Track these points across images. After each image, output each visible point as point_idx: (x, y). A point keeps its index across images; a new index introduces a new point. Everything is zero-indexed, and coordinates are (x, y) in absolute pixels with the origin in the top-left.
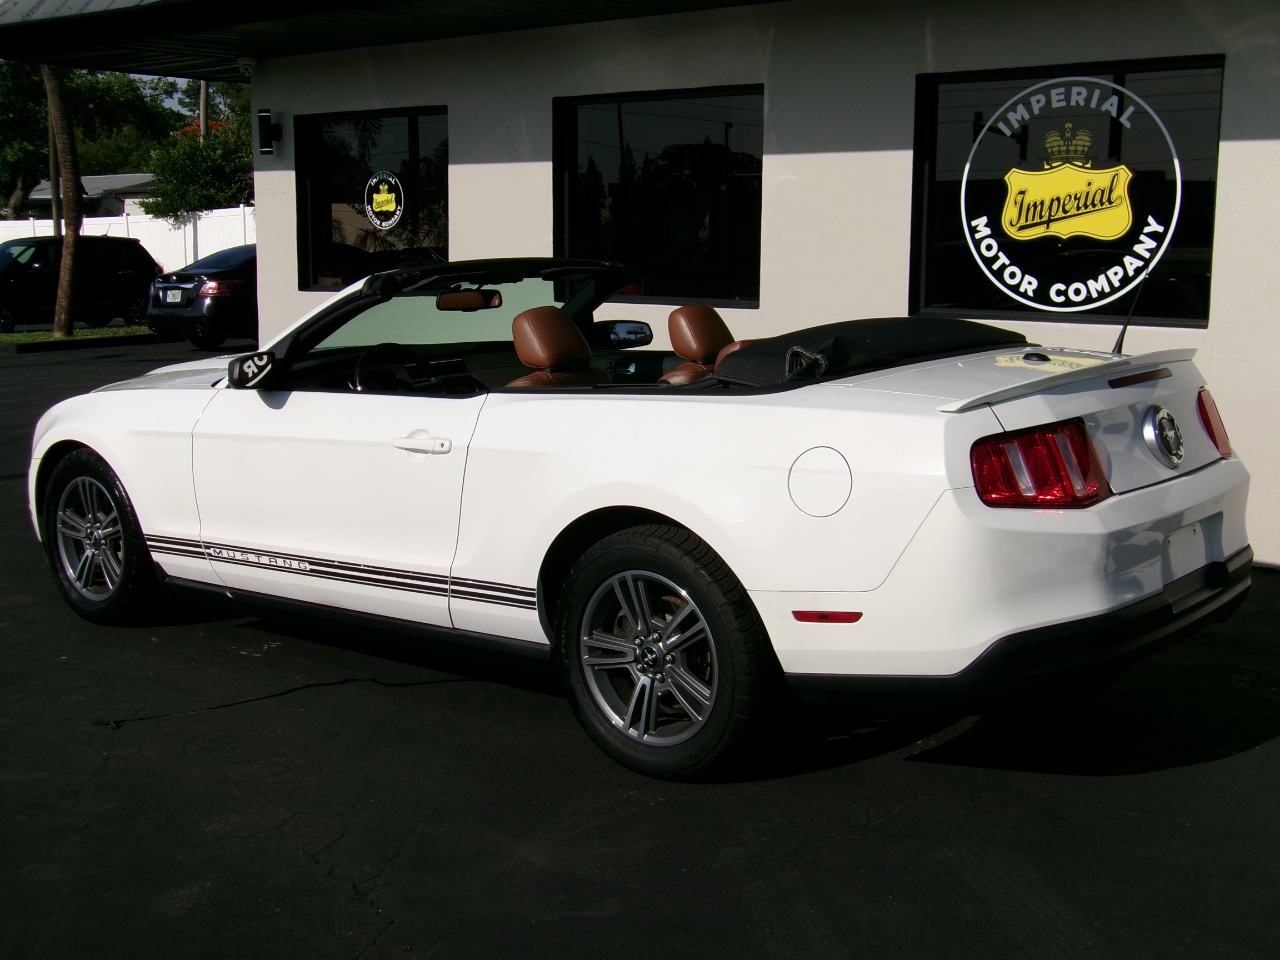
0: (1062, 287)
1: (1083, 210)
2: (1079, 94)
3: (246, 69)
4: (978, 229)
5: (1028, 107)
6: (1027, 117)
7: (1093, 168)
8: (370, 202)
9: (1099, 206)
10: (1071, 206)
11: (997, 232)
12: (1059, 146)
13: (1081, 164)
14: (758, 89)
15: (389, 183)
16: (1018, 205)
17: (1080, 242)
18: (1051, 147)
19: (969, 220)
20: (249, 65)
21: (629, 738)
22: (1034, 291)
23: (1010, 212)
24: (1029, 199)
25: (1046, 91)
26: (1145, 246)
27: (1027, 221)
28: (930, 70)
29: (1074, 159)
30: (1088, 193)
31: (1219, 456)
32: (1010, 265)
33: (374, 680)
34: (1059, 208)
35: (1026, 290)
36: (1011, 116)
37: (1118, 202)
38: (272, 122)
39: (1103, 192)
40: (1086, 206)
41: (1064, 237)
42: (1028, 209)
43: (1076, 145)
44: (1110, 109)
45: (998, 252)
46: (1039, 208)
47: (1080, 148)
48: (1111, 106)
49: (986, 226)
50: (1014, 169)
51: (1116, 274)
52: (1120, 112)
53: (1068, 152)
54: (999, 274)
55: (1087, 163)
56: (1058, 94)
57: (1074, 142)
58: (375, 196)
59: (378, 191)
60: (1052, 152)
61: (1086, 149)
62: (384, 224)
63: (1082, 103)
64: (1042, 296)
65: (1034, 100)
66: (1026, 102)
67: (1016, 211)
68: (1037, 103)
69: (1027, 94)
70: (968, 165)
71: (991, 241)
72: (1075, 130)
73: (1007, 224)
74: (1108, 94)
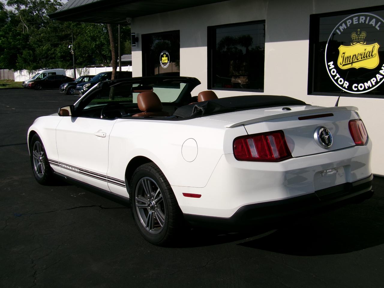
0: (356, 85)
1: (363, 59)
2: (362, 19)
3: (129, 21)
4: (330, 66)
5: (346, 24)
7: (367, 44)
8: (161, 60)
9: (368, 57)
10: (359, 57)
11: (336, 67)
12: (356, 37)
13: (362, 43)
14: (263, 21)
15: (166, 54)
16: (343, 57)
17: (362, 70)
18: (353, 38)
19: (327, 63)
20: (130, 20)
21: (146, 230)
22: (348, 87)
23: (340, 60)
24: (346, 55)
25: (352, 19)
26: (383, 71)
27: (345, 63)
28: (314, 13)
29: (360, 41)
30: (365, 53)
31: (355, 145)
33: (100, 206)
34: (355, 58)
35: (345, 86)
36: (341, 28)
37: (375, 56)
38: (136, 37)
39: (370, 52)
40: (364, 57)
41: (357, 68)
42: (346, 59)
43: (361, 37)
44: (372, 23)
45: (336, 73)
46: (349, 58)
47: (362, 38)
48: (373, 22)
49: (333, 65)
50: (341, 46)
51: (374, 80)
52: (376, 24)
53: (358, 39)
54: (336, 81)
55: (364, 43)
56: (355, 19)
57: (360, 36)
58: (162, 58)
59: (163, 57)
60: (353, 39)
61: (364, 38)
62: (165, 67)
63: (363, 22)
64: (350, 88)
65: (348, 22)
66: (345, 23)
67: (342, 59)
68: (349, 23)
69: (346, 20)
70: (327, 45)
71: (334, 70)
72: (361, 31)
73: (339, 64)
74: (372, 18)
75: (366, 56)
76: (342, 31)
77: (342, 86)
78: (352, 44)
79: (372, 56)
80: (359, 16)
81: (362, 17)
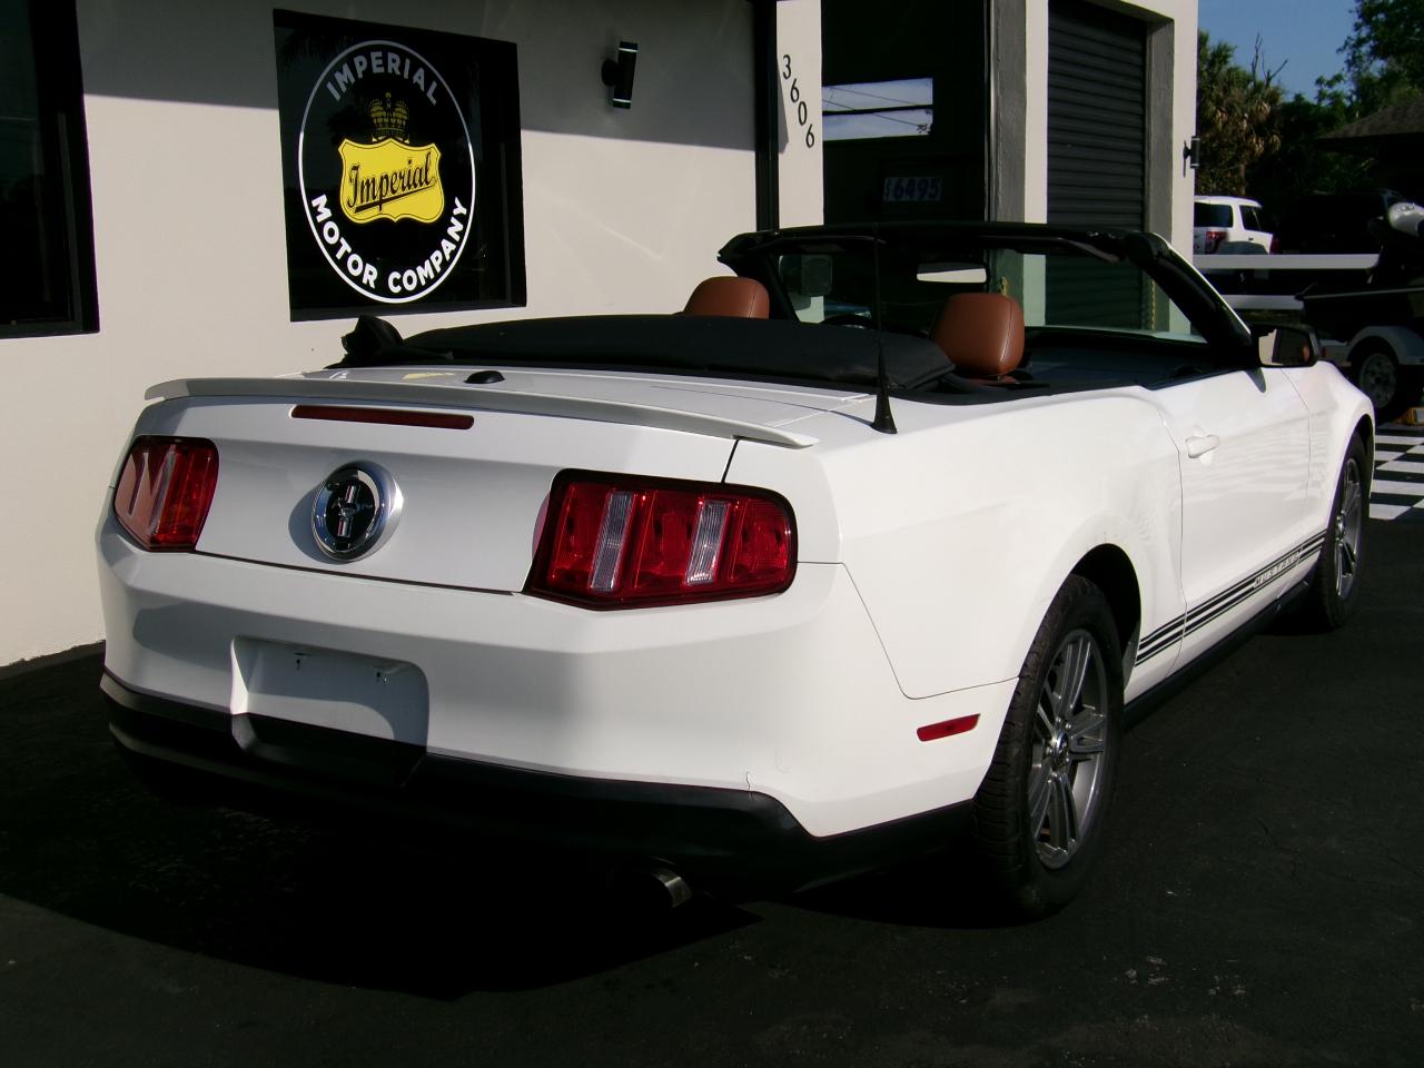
0: (397, 275)
4: (319, 210)
5: (353, 68)
7: (412, 144)
9: (419, 186)
10: (398, 186)
12: (382, 117)
13: (401, 139)
16: (353, 182)
18: (376, 117)
19: (309, 199)
22: (375, 282)
26: (454, 229)
29: (396, 133)
30: (410, 172)
35: (368, 281)
36: (338, 75)
41: (395, 220)
42: (363, 188)
43: (396, 118)
44: (419, 81)
45: (340, 238)
46: (372, 186)
49: (326, 206)
50: (346, 141)
51: (437, 259)
52: (427, 85)
55: (406, 138)
57: (394, 115)
60: (377, 123)
61: (404, 123)
63: (398, 72)
65: (357, 60)
67: (352, 188)
68: (360, 64)
70: (302, 135)
71: (332, 225)
72: (394, 101)
73: (345, 204)
74: (416, 65)
75: (414, 182)
79: (427, 183)
80: (385, 50)
81: (391, 56)
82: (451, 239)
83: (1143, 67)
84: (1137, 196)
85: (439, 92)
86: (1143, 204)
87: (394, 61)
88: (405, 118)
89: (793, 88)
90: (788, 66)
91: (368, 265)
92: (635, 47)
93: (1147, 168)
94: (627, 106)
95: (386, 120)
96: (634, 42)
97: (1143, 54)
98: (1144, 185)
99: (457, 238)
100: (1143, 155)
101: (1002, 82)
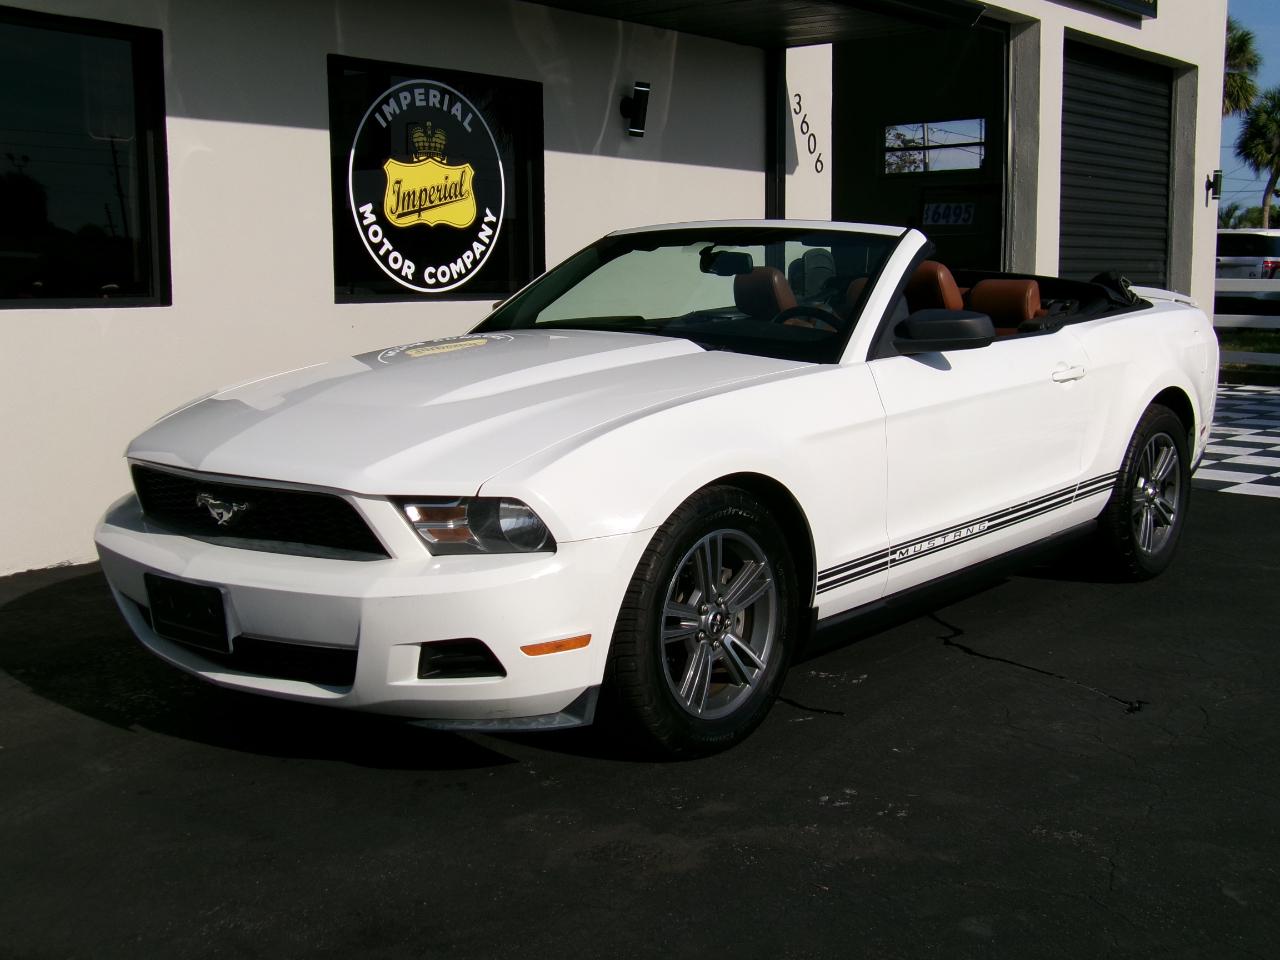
0: (433, 270)
1: (448, 200)
4: (365, 215)
5: (399, 103)
6: (398, 112)
7: (448, 164)
9: (454, 198)
10: (435, 197)
11: (381, 220)
12: (423, 141)
13: (439, 159)
16: (396, 193)
17: (443, 229)
18: (418, 142)
19: (357, 206)
22: (413, 275)
23: (390, 201)
24: (405, 188)
25: (411, 89)
26: (485, 234)
27: (403, 209)
28: (341, 52)
29: (434, 155)
30: (447, 186)
32: (393, 250)
34: (426, 198)
35: (407, 274)
36: (385, 107)
37: (467, 195)
39: (456, 185)
40: (445, 198)
41: (433, 225)
42: (404, 198)
43: (435, 142)
44: (456, 113)
45: (383, 238)
46: (413, 197)
48: (457, 110)
49: (372, 213)
50: (390, 160)
51: (469, 257)
52: (464, 116)
54: (384, 259)
55: (443, 159)
56: (421, 94)
57: (434, 140)
60: (418, 147)
61: (443, 147)
63: (438, 106)
64: (418, 279)
65: (402, 95)
66: (395, 95)
67: (394, 198)
68: (405, 99)
69: (397, 89)
70: (353, 152)
71: (376, 227)
72: (434, 129)
73: (388, 211)
74: (454, 100)
75: (450, 195)
76: (390, 118)
77: (398, 273)
78: (415, 160)
79: (462, 196)
80: (427, 87)
81: (432, 92)
82: (481, 242)
83: (1169, 109)
84: (1162, 223)
85: (475, 122)
86: (1167, 231)
87: (435, 96)
88: (444, 143)
89: (804, 122)
90: (799, 103)
91: (406, 261)
92: (647, 86)
93: (1171, 199)
94: (641, 135)
95: (427, 144)
96: (647, 82)
97: (1169, 97)
98: (1168, 215)
99: (487, 241)
100: (1167, 186)
101: (1018, 121)
